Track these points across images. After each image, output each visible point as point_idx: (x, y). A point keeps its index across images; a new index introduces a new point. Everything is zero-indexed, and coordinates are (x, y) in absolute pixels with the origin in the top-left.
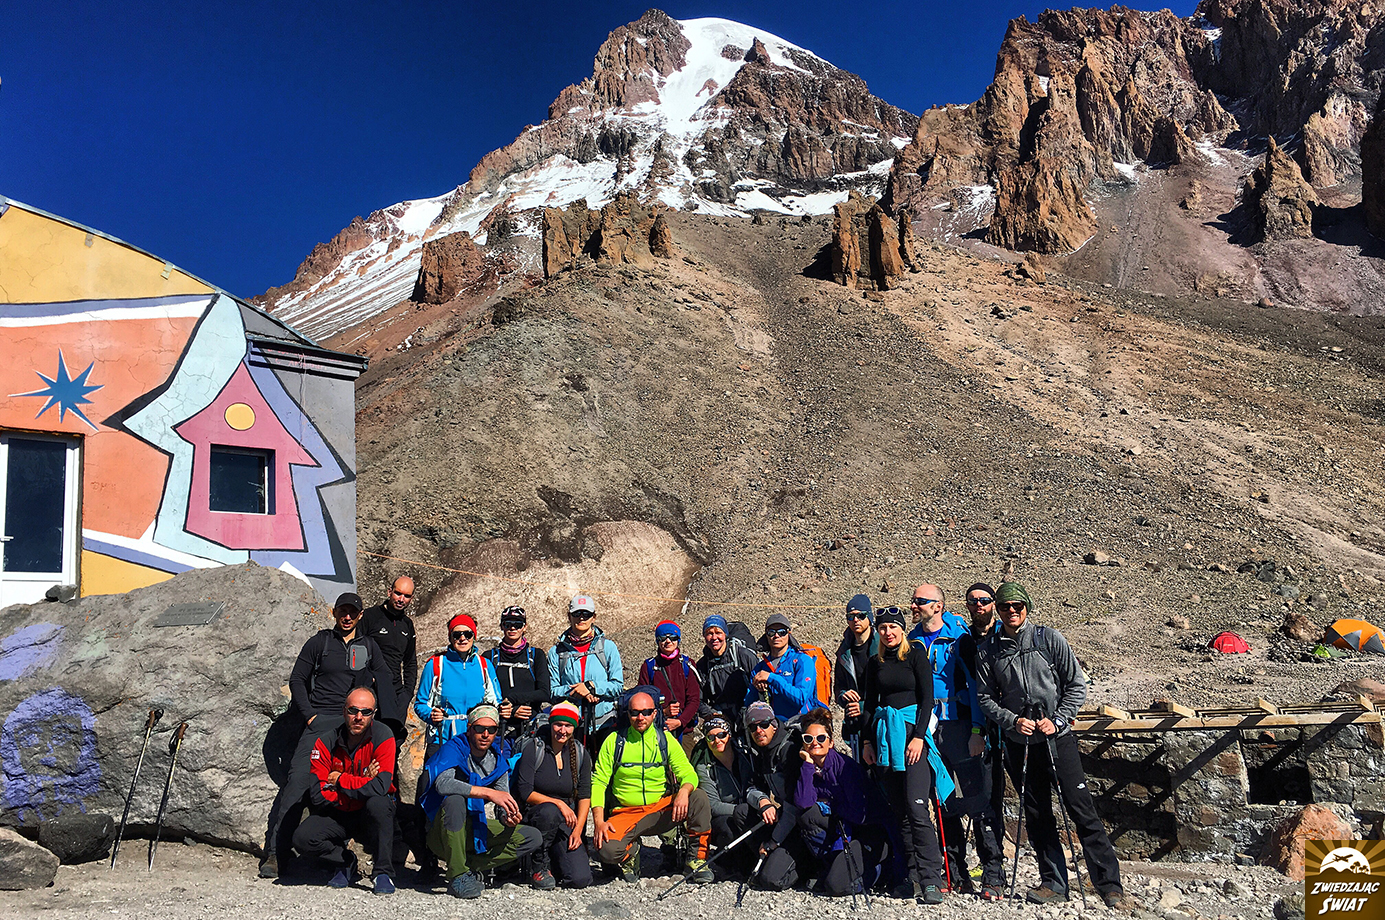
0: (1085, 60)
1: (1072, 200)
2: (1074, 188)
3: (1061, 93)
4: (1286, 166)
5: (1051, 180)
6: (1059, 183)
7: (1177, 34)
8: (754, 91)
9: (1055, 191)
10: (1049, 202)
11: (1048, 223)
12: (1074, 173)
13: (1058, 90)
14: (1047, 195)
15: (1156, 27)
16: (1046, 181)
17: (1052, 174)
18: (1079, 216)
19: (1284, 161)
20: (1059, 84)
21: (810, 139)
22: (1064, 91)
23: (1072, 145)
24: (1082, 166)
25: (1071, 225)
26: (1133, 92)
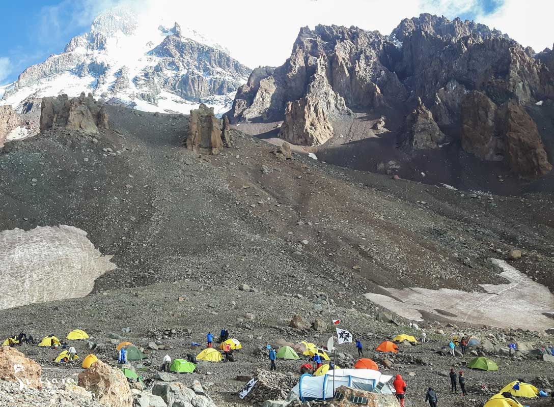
0: (335, 51)
1: (322, 119)
2: (324, 114)
3: (322, 66)
4: (425, 112)
5: (312, 109)
6: (316, 110)
7: (381, 43)
8: (173, 50)
9: (314, 115)
10: (311, 119)
11: (309, 130)
12: (325, 106)
13: (321, 64)
14: (310, 116)
15: (371, 38)
16: (310, 109)
17: (313, 106)
18: (325, 128)
19: (425, 110)
20: (322, 62)
21: (199, 77)
22: (323, 65)
23: (325, 93)
24: (329, 103)
25: (320, 131)
26: (357, 69)
